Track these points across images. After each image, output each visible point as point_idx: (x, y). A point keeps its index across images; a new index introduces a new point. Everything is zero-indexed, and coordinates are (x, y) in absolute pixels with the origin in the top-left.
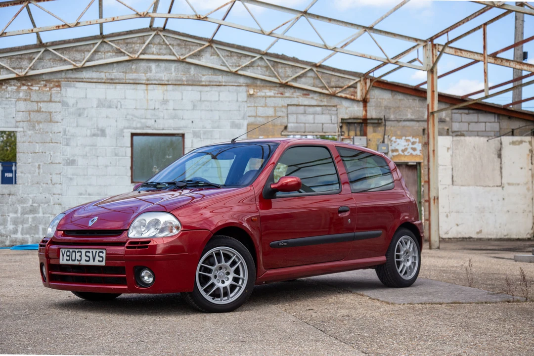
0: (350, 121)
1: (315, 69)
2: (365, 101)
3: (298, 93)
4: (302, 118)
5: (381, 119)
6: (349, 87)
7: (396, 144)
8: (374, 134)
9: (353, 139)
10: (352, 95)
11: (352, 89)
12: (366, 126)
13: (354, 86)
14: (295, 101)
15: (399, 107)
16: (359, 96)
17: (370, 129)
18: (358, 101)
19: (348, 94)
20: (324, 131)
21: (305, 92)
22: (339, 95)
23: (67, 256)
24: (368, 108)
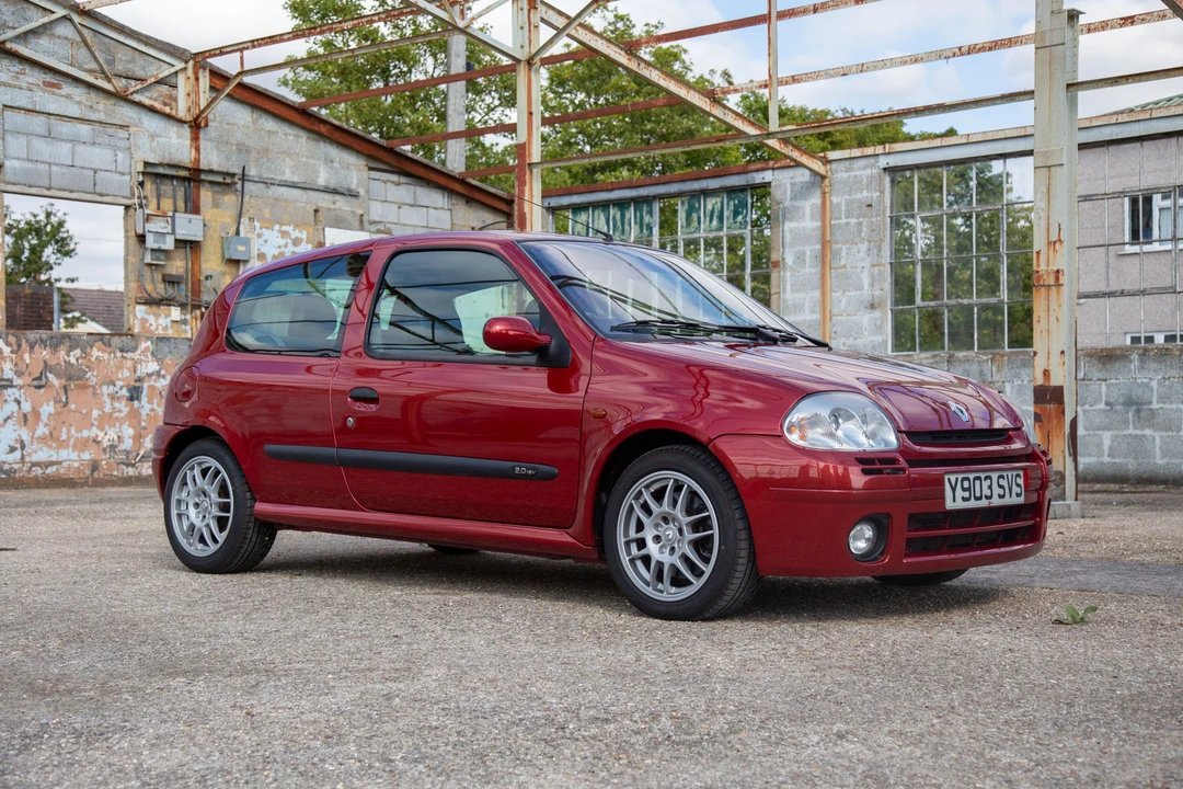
0: (161, 170)
1: (76, 19)
2: (197, 125)
3: (33, 77)
4: (43, 148)
5: (233, 175)
6: (160, 82)
7: (261, 240)
8: (216, 210)
9: (173, 218)
10: (165, 104)
11: (164, 89)
12: (198, 188)
13: (168, 82)
14: (22, 99)
15: (267, 150)
16: (182, 109)
17: (206, 195)
18: (181, 121)
19: (156, 100)
20: (98, 189)
21: (49, 78)
22: (137, 98)
23: (964, 489)
24: (202, 143)
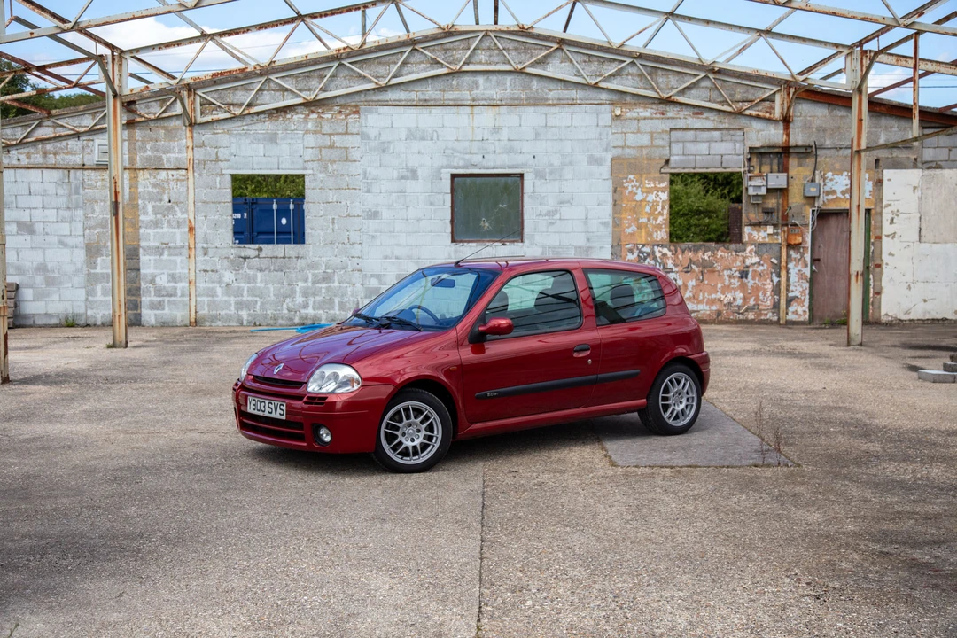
0: (763, 150)
1: (711, 76)
2: (786, 121)
3: (686, 112)
4: (692, 148)
5: (811, 147)
6: (763, 100)
7: (833, 183)
8: (800, 168)
9: (767, 176)
10: (767, 112)
11: (767, 103)
12: (789, 157)
13: (771, 99)
14: (681, 124)
15: (839, 128)
16: (777, 114)
17: (793, 162)
18: (776, 121)
19: (761, 111)
20: (724, 165)
21: (696, 110)
22: (747, 112)
23: (253, 405)
24: (791, 131)
